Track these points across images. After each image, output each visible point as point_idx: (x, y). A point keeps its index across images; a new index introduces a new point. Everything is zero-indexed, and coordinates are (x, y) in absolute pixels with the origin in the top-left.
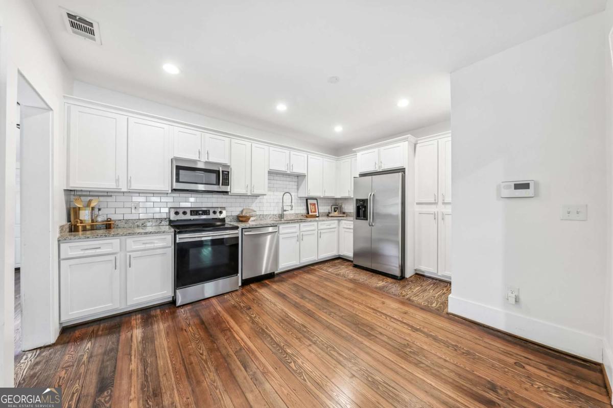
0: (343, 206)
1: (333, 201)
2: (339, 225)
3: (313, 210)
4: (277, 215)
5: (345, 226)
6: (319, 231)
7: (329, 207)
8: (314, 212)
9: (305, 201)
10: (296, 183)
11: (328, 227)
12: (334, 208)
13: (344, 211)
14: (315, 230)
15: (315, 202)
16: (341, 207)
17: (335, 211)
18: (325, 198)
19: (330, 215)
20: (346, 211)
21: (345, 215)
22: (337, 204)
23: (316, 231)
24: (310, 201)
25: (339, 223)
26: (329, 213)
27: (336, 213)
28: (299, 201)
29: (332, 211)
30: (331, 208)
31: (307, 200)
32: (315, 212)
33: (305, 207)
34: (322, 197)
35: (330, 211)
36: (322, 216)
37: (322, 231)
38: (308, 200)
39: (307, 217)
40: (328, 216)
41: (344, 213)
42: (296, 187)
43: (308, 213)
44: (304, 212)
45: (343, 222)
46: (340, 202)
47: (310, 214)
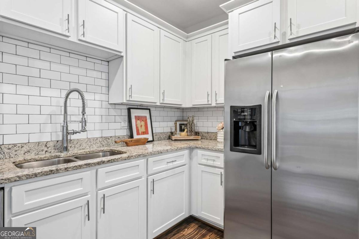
0: (195, 121)
1: (178, 114)
2: (191, 158)
3: (142, 129)
4: (51, 144)
5: (204, 161)
6: (150, 179)
7: (172, 124)
8: (143, 133)
9: (125, 112)
10: (104, 76)
11: (171, 165)
12: (181, 125)
13: (197, 129)
14: (140, 178)
15: (145, 113)
16: (192, 124)
17: (182, 130)
18: (164, 107)
19: (174, 138)
20: (201, 130)
21: (200, 138)
22: (186, 118)
23: (144, 179)
24: (135, 113)
25: (190, 154)
26: (172, 133)
27: (184, 134)
28: (113, 112)
29: (176, 129)
30: (176, 124)
31: (129, 110)
32: (146, 133)
33: (126, 124)
34: (158, 104)
35: (173, 130)
36: (160, 139)
37: (155, 177)
38: (132, 110)
39: (127, 144)
40: (170, 138)
41: (197, 134)
42: (104, 83)
43: (132, 136)
44: (124, 133)
45: (200, 152)
46: (190, 114)
47: (136, 137)
